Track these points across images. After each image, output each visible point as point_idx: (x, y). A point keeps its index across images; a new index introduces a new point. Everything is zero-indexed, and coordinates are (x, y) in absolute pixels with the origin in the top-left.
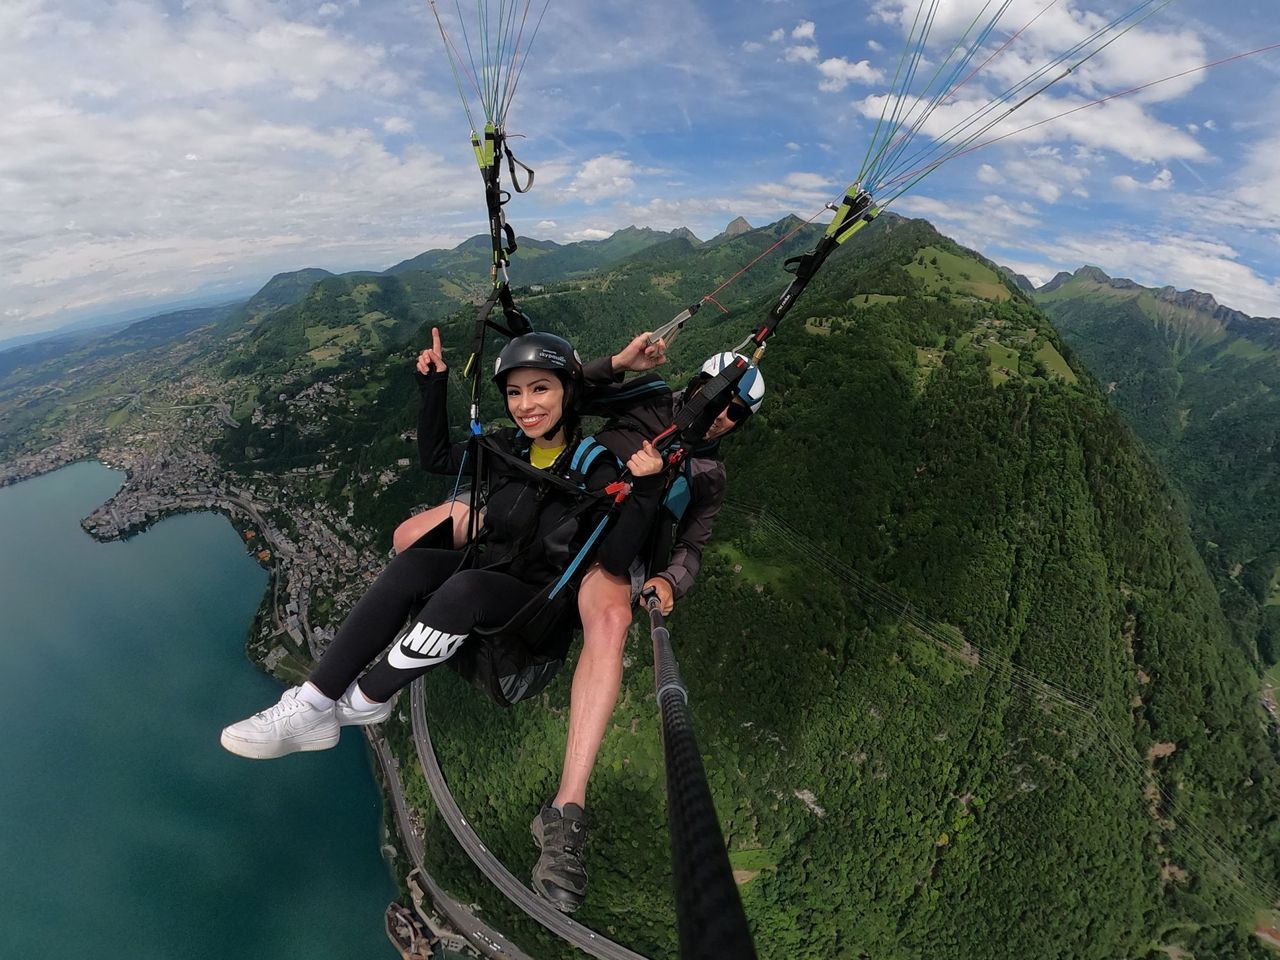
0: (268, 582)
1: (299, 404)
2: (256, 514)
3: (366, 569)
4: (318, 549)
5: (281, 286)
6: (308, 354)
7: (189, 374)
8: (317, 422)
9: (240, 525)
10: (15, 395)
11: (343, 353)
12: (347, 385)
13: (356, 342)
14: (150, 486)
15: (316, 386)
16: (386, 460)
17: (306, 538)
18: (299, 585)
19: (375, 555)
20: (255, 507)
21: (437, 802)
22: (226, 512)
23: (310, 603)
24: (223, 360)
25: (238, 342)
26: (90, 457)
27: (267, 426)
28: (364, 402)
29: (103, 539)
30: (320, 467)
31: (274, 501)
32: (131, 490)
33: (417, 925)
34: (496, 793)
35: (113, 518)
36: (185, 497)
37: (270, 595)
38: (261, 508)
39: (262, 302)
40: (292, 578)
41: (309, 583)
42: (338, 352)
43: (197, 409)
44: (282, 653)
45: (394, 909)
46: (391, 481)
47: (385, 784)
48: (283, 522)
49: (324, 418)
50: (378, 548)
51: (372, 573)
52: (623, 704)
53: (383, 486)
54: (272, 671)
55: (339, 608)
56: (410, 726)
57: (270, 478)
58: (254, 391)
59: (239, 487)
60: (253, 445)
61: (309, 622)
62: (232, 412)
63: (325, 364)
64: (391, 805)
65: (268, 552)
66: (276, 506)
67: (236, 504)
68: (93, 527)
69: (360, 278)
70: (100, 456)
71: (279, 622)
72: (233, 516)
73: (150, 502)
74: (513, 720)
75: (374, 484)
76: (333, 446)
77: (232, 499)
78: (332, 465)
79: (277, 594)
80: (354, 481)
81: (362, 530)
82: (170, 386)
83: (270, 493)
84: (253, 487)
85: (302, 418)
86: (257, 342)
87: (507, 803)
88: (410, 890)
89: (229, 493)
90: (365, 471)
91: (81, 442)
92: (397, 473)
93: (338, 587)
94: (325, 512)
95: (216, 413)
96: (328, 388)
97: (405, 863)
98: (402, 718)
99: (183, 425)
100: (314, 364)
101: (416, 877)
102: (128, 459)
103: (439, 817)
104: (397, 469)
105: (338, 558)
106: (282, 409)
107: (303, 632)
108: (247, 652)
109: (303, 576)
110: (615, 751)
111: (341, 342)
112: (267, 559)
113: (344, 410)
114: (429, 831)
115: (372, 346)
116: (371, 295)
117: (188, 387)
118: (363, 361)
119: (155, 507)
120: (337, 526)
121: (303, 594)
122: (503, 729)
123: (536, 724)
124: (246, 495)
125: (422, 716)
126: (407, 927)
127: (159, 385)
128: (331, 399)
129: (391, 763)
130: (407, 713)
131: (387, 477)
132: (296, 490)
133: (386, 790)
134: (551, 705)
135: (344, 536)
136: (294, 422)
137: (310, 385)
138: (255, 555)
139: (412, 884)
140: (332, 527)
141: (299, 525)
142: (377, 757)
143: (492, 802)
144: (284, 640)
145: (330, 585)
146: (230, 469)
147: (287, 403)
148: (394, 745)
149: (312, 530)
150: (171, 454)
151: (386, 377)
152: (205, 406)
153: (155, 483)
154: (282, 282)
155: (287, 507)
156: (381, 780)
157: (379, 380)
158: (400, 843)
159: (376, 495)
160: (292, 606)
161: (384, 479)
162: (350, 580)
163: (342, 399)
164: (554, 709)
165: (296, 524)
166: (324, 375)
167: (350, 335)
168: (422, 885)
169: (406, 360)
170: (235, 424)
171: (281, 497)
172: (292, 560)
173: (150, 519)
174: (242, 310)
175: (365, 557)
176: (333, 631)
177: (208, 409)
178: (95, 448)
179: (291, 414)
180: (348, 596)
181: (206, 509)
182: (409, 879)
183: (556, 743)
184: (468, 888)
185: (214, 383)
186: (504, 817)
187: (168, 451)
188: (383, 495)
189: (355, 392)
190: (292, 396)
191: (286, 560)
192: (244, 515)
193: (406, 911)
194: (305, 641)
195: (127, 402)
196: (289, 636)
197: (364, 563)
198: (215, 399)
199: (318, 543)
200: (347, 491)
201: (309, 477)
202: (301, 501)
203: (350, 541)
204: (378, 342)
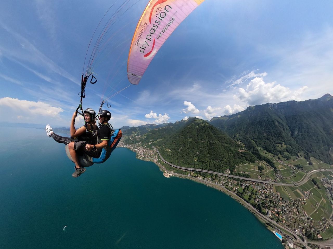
27: (132, 139)
28: (144, 138)
30: (140, 143)
58: (126, 137)
111: (136, 133)
163: (141, 137)
179: (135, 138)
202: (138, 147)
203: (146, 149)
204: (140, 133)
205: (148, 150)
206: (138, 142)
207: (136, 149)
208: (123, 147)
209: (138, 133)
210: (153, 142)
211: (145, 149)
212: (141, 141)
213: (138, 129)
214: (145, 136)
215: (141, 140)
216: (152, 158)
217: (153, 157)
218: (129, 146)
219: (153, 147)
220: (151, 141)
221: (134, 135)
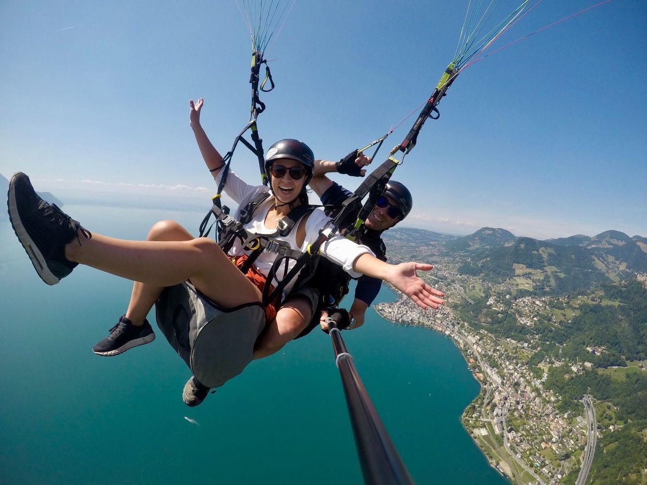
1: (518, 304)
2: (478, 352)
6: (514, 278)
7: (436, 263)
8: (530, 319)
9: (466, 353)
11: (535, 285)
12: (551, 305)
13: (541, 280)
17: (509, 379)
18: (502, 402)
20: (476, 348)
22: (458, 342)
23: (508, 416)
24: (457, 263)
27: (496, 309)
28: (562, 319)
30: (526, 345)
31: (490, 350)
32: (403, 304)
36: (433, 322)
37: (480, 398)
38: (480, 350)
39: (476, 240)
40: (497, 395)
41: (508, 405)
42: (532, 283)
43: (442, 282)
44: (484, 432)
46: (578, 372)
49: (535, 319)
50: (558, 407)
53: (572, 373)
54: (475, 437)
55: (528, 428)
57: (490, 337)
58: (479, 287)
59: (468, 333)
60: (485, 315)
61: (507, 425)
62: (465, 292)
65: (482, 375)
66: (490, 353)
67: (465, 341)
68: (381, 310)
72: (462, 346)
75: (566, 370)
76: (537, 337)
77: (463, 337)
78: (534, 347)
79: (486, 400)
80: (549, 362)
81: (550, 392)
83: (488, 345)
84: (478, 337)
85: (520, 313)
89: (460, 333)
90: (558, 359)
92: (583, 369)
94: (524, 371)
95: (455, 289)
96: (538, 303)
100: (519, 285)
104: (583, 366)
105: (528, 401)
106: (508, 303)
107: (502, 429)
109: (505, 399)
111: (533, 278)
112: (480, 378)
113: (549, 319)
115: (551, 286)
120: (532, 383)
121: (504, 408)
128: (541, 309)
131: (576, 369)
132: (506, 351)
136: (514, 314)
137: (524, 297)
140: (528, 381)
141: (505, 371)
145: (523, 413)
146: (464, 320)
151: (579, 309)
155: (499, 357)
159: (567, 377)
160: (498, 411)
161: (574, 369)
162: (537, 417)
163: (547, 311)
165: (503, 368)
166: (529, 293)
167: (538, 275)
169: (593, 302)
170: (468, 299)
171: (495, 350)
172: (498, 387)
175: (549, 408)
177: (449, 285)
179: (513, 308)
185: (453, 273)
188: (572, 378)
189: (556, 311)
190: (515, 299)
191: (494, 385)
192: (469, 349)
194: (502, 435)
196: (492, 426)
197: (547, 412)
198: (455, 282)
200: (543, 366)
201: (517, 347)
202: (508, 358)
203: (539, 395)
204: (554, 285)
205: (546, 402)
206: (521, 333)
207: (494, 365)
208: (442, 334)
209: (547, 277)
210: (601, 371)
211: (537, 390)
212: (538, 331)
213: (550, 255)
214: (571, 314)
215: (542, 328)
216: (531, 471)
217: (543, 465)
218: (472, 339)
219: (588, 399)
220: (590, 357)
221: (515, 283)
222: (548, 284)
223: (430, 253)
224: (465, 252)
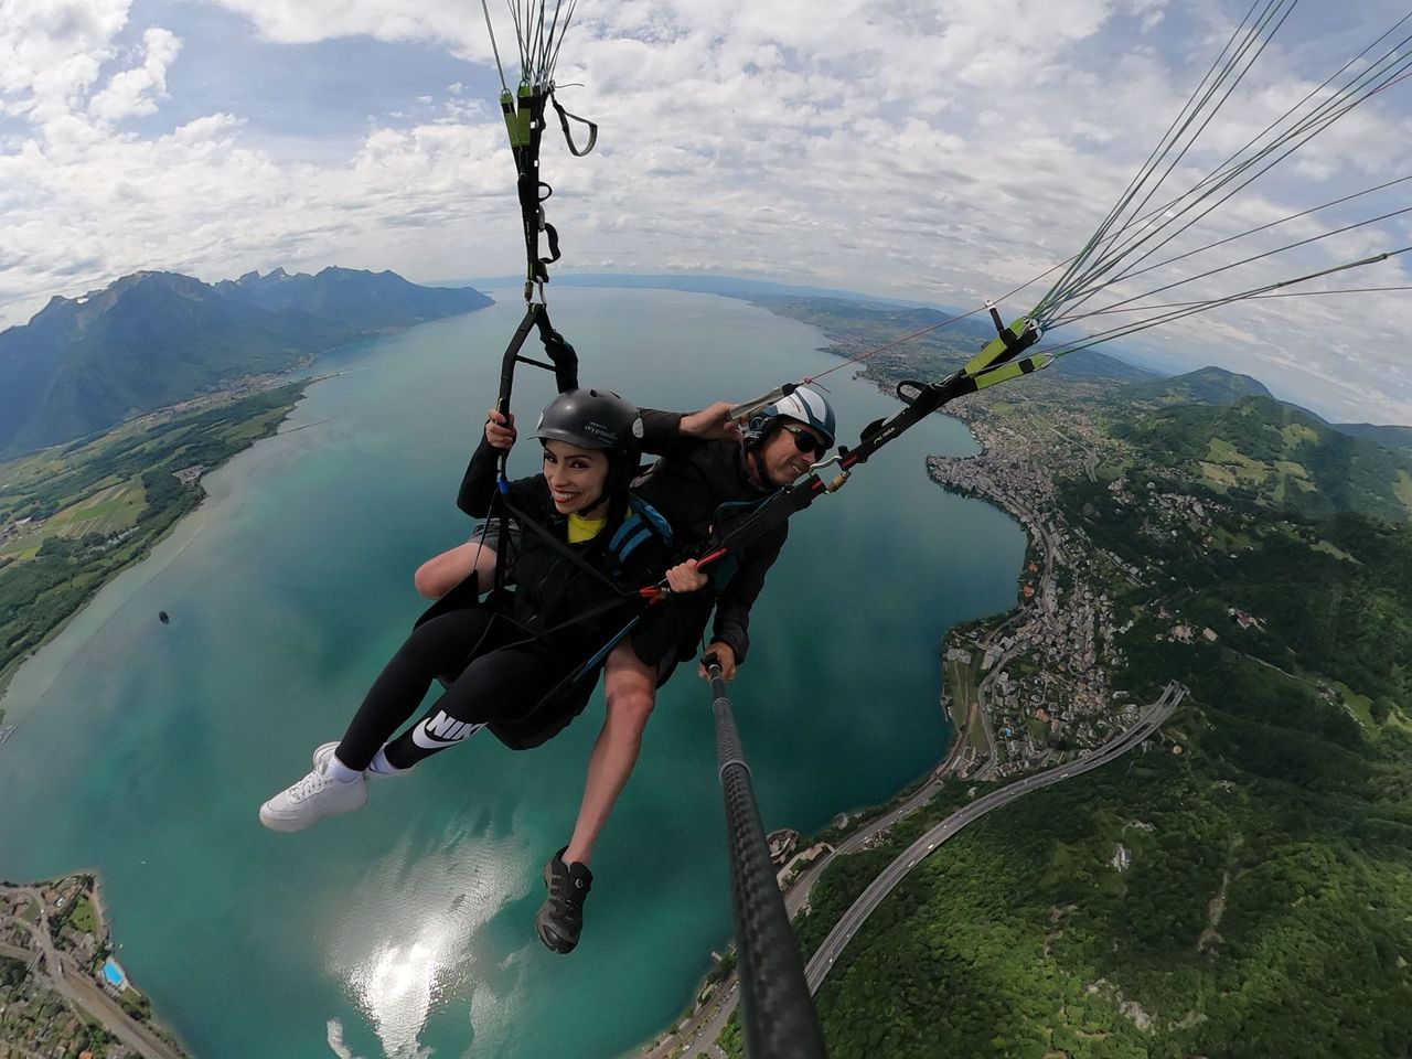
0: (1011, 609)
1: (1161, 502)
2: (1051, 559)
3: (1086, 681)
4: (1070, 628)
5: (1210, 381)
6: (1201, 463)
7: (1081, 411)
8: (1165, 530)
9: (1032, 554)
10: (942, 347)
11: (1236, 486)
12: (1219, 520)
13: (1256, 483)
14: (992, 471)
15: (1188, 498)
16: (1197, 619)
17: (1070, 612)
18: (1029, 635)
19: (1105, 679)
20: (1054, 551)
21: (903, 854)
22: (1031, 537)
23: (1022, 655)
24: (1118, 419)
25: (1140, 411)
26: (966, 421)
27: (1119, 500)
28: (1221, 546)
29: (933, 477)
30: (1134, 570)
31: (1074, 562)
32: (977, 464)
33: (782, 859)
34: (932, 910)
35: (951, 470)
36: (1010, 499)
37: (1001, 619)
38: (1059, 558)
39: (1184, 386)
40: (1032, 625)
41: (1037, 642)
42: (1231, 480)
43: (1070, 443)
44: (966, 659)
45: (793, 836)
46: (1183, 639)
47: (901, 800)
48: (1065, 583)
49: (1174, 533)
50: (1114, 678)
51: (1087, 690)
52: (1083, 1034)
53: (1171, 636)
54: (946, 660)
55: (1036, 682)
56: (969, 801)
57: (1086, 541)
58: (1128, 463)
59: (1057, 527)
60: (1096, 506)
61: (1006, 664)
62: (1097, 467)
63: (1209, 483)
64: (886, 812)
65: (1033, 591)
66: (1071, 567)
67: (1043, 537)
68: (934, 466)
69: (1303, 417)
70: (973, 425)
71: (988, 641)
72: (1034, 543)
73: (984, 482)
74: (1017, 906)
75: (1166, 627)
76: (1162, 563)
77: (1044, 531)
78: (1146, 578)
79: (1007, 623)
80: (1151, 609)
81: (1118, 651)
82: (1060, 411)
83: (1076, 553)
84: (1067, 537)
85: (1154, 517)
86: (1158, 421)
87: (925, 923)
88: (813, 847)
89: (1045, 525)
90: (1170, 609)
91: (966, 406)
92: (1195, 637)
93: (1052, 668)
94: (1104, 609)
95: (1083, 457)
96: (1198, 508)
97: (836, 838)
98: (972, 791)
99: (1051, 448)
100: (1199, 477)
101: (826, 851)
102: (991, 442)
103: (891, 858)
104: (1198, 634)
105: (1076, 651)
106: (1143, 495)
107: (994, 665)
108: (947, 632)
109: (1039, 633)
110: (1018, 1036)
111: (1241, 473)
112: (1027, 595)
113: (1199, 540)
114: (873, 852)
115: (1271, 499)
116: (1304, 442)
117: (1074, 422)
118: (1252, 508)
119: (985, 488)
120: (1102, 628)
121: (1025, 644)
122: (1005, 898)
123: (1023, 932)
124: (1056, 538)
125: (982, 810)
126: (780, 848)
127: (1051, 404)
128: (1194, 520)
129: (923, 799)
130: (979, 795)
131: (1182, 632)
132: (1098, 570)
133: (897, 802)
134: (1051, 944)
135: (1099, 642)
136: (1144, 515)
137: (1183, 494)
138: (1022, 585)
139: (819, 848)
140: (1097, 624)
141: (1074, 597)
142: (923, 784)
143: (922, 908)
144: (977, 654)
145: (1049, 661)
146: (1061, 508)
147: (1152, 493)
148: (942, 795)
149: (1080, 610)
150: (1025, 461)
151: (1263, 540)
152: (1079, 446)
153: (998, 472)
154: (1212, 377)
155: (1080, 576)
156: (904, 795)
157: (1254, 537)
158: (853, 829)
159: (1159, 637)
160: (1007, 641)
161: (1179, 631)
162: (1067, 675)
163: (1203, 527)
164: (1047, 949)
165: (1073, 593)
166: (1203, 493)
167: (1256, 472)
168: (819, 857)
169: (1298, 539)
170: (1093, 478)
171: (1082, 564)
172: (1043, 615)
173: (973, 493)
174: (1161, 384)
175: (1096, 673)
176: (1012, 689)
177: (1080, 450)
178: (973, 417)
179: (1146, 505)
180: (1051, 683)
181: (1019, 521)
182: (822, 844)
183: (1008, 962)
184: (827, 900)
185: (1098, 432)
186: (909, 924)
187: (1024, 458)
188: (1164, 643)
189: (1222, 532)
190: (1160, 491)
191: (1039, 611)
192: (1042, 550)
193: (793, 847)
194: (987, 672)
195: (1019, 401)
196: (984, 654)
197: (1091, 676)
198: (1090, 446)
199: (1074, 624)
200: (1138, 610)
201: (1118, 569)
202: (1093, 581)
203: (1098, 649)
204: (1281, 500)
205: (1100, 662)
206: (1134, 549)
209: (1273, 480)
210: (1230, 655)
212: (1168, 554)
215: (1177, 552)
220: (1224, 625)
221: (1196, 471)
222: (1269, 493)
223: (1087, 395)
224: (1153, 405)
